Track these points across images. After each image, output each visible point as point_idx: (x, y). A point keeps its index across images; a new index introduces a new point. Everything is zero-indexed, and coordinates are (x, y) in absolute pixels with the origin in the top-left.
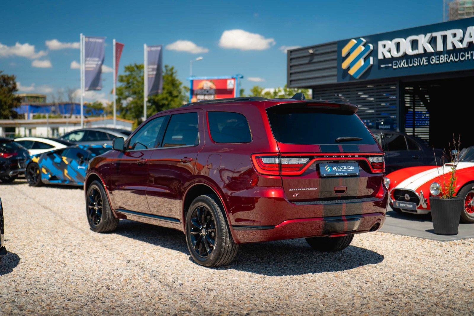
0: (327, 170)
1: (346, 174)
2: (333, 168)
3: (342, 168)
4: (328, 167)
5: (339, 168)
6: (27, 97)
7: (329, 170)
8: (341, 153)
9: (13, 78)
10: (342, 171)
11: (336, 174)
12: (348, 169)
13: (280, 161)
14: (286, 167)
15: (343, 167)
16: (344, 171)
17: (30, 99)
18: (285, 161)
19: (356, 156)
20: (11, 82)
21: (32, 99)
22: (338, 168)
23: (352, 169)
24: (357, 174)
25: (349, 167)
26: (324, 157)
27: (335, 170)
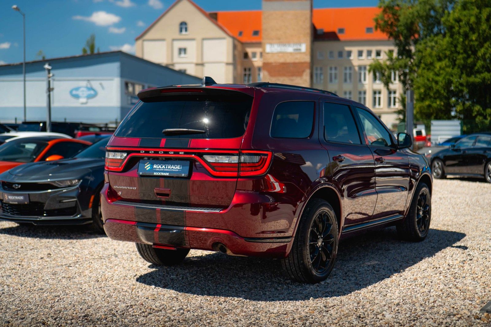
0: (147, 168)
1: (167, 174)
2: (154, 166)
3: (165, 166)
5: (162, 166)
7: (149, 168)
8: (160, 148)
10: (165, 170)
11: (155, 174)
12: (172, 168)
15: (167, 165)
16: (167, 170)
19: (180, 153)
22: (160, 167)
23: (179, 169)
24: (183, 175)
25: (176, 166)
26: (139, 152)
27: (156, 169)
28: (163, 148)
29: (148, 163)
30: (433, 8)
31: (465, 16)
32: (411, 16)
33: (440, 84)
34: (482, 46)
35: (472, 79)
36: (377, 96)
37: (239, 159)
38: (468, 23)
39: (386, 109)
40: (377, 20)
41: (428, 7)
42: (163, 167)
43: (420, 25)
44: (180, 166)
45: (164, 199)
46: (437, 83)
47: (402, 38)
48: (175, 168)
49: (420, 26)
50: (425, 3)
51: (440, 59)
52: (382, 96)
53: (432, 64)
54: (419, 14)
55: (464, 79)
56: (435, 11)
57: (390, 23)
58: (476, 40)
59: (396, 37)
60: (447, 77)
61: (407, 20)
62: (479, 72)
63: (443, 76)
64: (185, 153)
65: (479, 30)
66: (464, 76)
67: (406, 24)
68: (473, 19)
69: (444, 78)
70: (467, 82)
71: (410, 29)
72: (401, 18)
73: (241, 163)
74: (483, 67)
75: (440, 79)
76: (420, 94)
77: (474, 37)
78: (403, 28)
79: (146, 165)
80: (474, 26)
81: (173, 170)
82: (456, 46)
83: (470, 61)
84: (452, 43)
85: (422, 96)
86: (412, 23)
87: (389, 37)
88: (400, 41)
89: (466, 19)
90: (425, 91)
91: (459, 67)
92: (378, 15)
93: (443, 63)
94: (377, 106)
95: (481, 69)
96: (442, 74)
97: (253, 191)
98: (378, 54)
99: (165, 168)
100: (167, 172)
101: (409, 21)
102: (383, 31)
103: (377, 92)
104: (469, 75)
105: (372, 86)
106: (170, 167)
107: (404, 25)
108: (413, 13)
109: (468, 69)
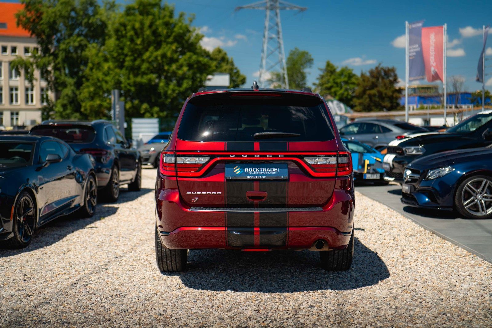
0: (236, 172)
1: (264, 177)
2: (246, 170)
3: (259, 169)
4: (238, 168)
5: (255, 170)
6: (418, 88)
7: (239, 172)
8: (255, 152)
9: (393, 70)
10: (259, 173)
11: (248, 177)
12: (268, 171)
13: (176, 160)
14: (184, 167)
15: (261, 168)
16: (262, 173)
17: (421, 90)
18: (180, 160)
19: (280, 156)
20: (392, 74)
21: (423, 90)
22: (252, 170)
23: (276, 172)
24: (283, 177)
25: (272, 169)
26: (228, 156)
27: (248, 172)
28: (258, 152)
29: (237, 167)
30: (73, 9)
31: (130, 21)
32: (53, 15)
33: (110, 83)
34: (147, 50)
35: (139, 79)
36: (14, 92)
37: (337, 160)
38: (133, 28)
39: (23, 106)
40: (18, 16)
41: (69, 8)
42: (257, 170)
43: (61, 24)
44: (277, 169)
45: (256, 201)
46: (106, 82)
47: (44, 37)
48: (271, 171)
49: (61, 26)
50: (66, 4)
51: (106, 60)
52: (19, 92)
53: (99, 64)
54: (61, 14)
55: (132, 79)
56: (76, 13)
57: (32, 20)
58: (140, 44)
59: (38, 35)
60: (117, 77)
61: (50, 18)
62: (144, 73)
63: (112, 76)
64: (285, 156)
65: (143, 35)
66: (131, 76)
67: (49, 22)
68: (137, 25)
69: (113, 78)
70: (135, 82)
71: (53, 27)
72: (44, 16)
73: (339, 163)
74: (148, 69)
75: (108, 78)
76: (90, 93)
77: (139, 41)
78: (45, 26)
79: (234, 169)
80: (139, 31)
81: (270, 173)
82: (122, 49)
83: (137, 63)
84: (118, 46)
85: (92, 95)
86: (55, 22)
87: (32, 35)
88: (42, 39)
89: (131, 24)
90: (95, 90)
91: (127, 69)
92: (20, 11)
93: (110, 64)
94: (14, 103)
95: (146, 71)
96: (112, 74)
97: (341, 189)
98: (14, 50)
99: (259, 171)
100: (263, 175)
101: (52, 20)
102: (25, 27)
103: (14, 89)
104: (136, 75)
105: (9, 82)
106: (265, 170)
107: (47, 24)
108: (55, 12)
109: (135, 70)
